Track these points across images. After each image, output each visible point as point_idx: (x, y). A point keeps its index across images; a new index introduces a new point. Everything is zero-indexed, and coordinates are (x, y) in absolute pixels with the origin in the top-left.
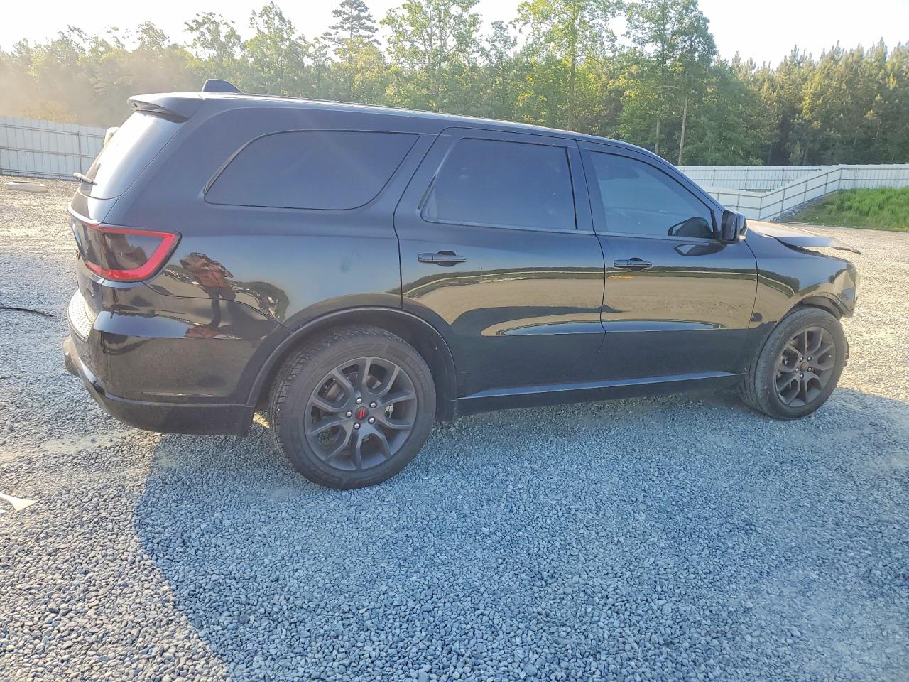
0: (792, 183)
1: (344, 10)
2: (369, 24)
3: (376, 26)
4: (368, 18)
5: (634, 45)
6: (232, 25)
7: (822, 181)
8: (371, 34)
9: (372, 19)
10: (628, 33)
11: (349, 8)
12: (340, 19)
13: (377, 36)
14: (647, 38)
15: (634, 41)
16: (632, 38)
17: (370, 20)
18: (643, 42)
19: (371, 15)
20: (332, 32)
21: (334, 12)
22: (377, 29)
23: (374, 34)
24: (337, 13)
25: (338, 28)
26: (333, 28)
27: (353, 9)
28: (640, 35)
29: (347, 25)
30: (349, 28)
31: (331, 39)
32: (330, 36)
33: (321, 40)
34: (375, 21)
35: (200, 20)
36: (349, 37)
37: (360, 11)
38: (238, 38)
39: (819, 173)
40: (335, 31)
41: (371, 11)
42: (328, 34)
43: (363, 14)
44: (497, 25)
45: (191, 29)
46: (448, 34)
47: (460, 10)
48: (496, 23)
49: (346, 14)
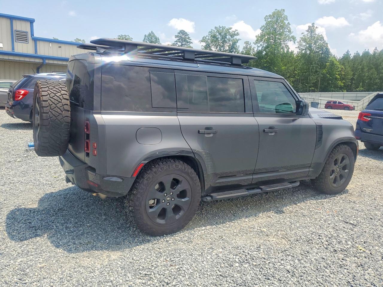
1: (180, 35)
3: (191, 41)
4: (189, 38)
8: (189, 44)
10: (298, 47)
12: (178, 39)
13: (191, 45)
14: (304, 49)
15: (300, 49)
19: (190, 37)
22: (192, 43)
24: (176, 36)
25: (178, 42)
26: (175, 42)
27: (183, 35)
28: (302, 48)
30: (181, 42)
36: (181, 45)
37: (185, 36)
42: (174, 44)
43: (186, 37)
44: (247, 43)
47: (230, 37)
48: (246, 42)
49: (180, 37)
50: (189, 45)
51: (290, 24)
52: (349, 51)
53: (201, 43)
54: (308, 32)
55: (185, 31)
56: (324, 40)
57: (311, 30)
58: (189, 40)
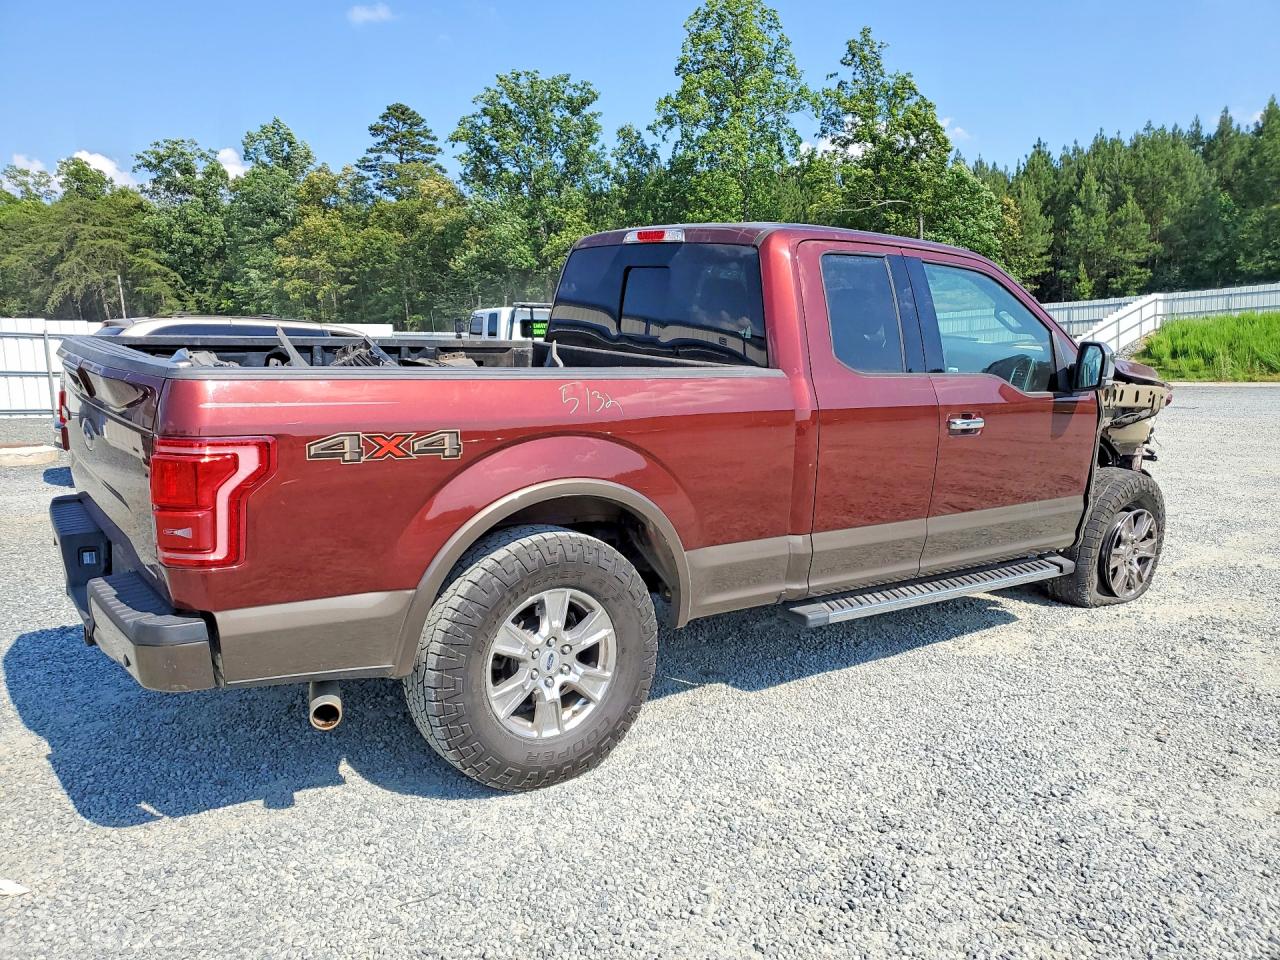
0: (1100, 325)
1: (387, 123)
2: (427, 142)
3: (437, 145)
4: (426, 134)
5: (833, 147)
6: (212, 155)
7: (1135, 318)
8: (430, 156)
9: (432, 135)
10: (822, 131)
11: (394, 122)
12: (380, 139)
13: (439, 159)
14: (851, 137)
15: (833, 142)
16: (830, 138)
17: (428, 137)
18: (846, 143)
19: (429, 128)
20: (372, 156)
21: (371, 129)
22: (439, 150)
23: (434, 157)
24: (375, 130)
25: (380, 151)
26: (371, 151)
27: (401, 123)
28: (840, 134)
29: (394, 146)
30: (397, 150)
31: (371, 166)
32: (370, 164)
33: (356, 170)
34: (435, 139)
35: (162, 151)
36: (398, 162)
37: (412, 125)
38: (224, 175)
39: (1130, 308)
40: (375, 155)
41: (429, 125)
42: (364, 160)
43: (420, 129)
44: (625, 134)
45: (148, 165)
46: (553, 149)
48: (623, 130)
49: (391, 130)
50: (433, 159)
51: (788, 43)
52: (1043, 140)
53: (453, 146)
54: (852, 69)
55: (407, 109)
56: (916, 94)
57: (860, 54)
58: (431, 142)
